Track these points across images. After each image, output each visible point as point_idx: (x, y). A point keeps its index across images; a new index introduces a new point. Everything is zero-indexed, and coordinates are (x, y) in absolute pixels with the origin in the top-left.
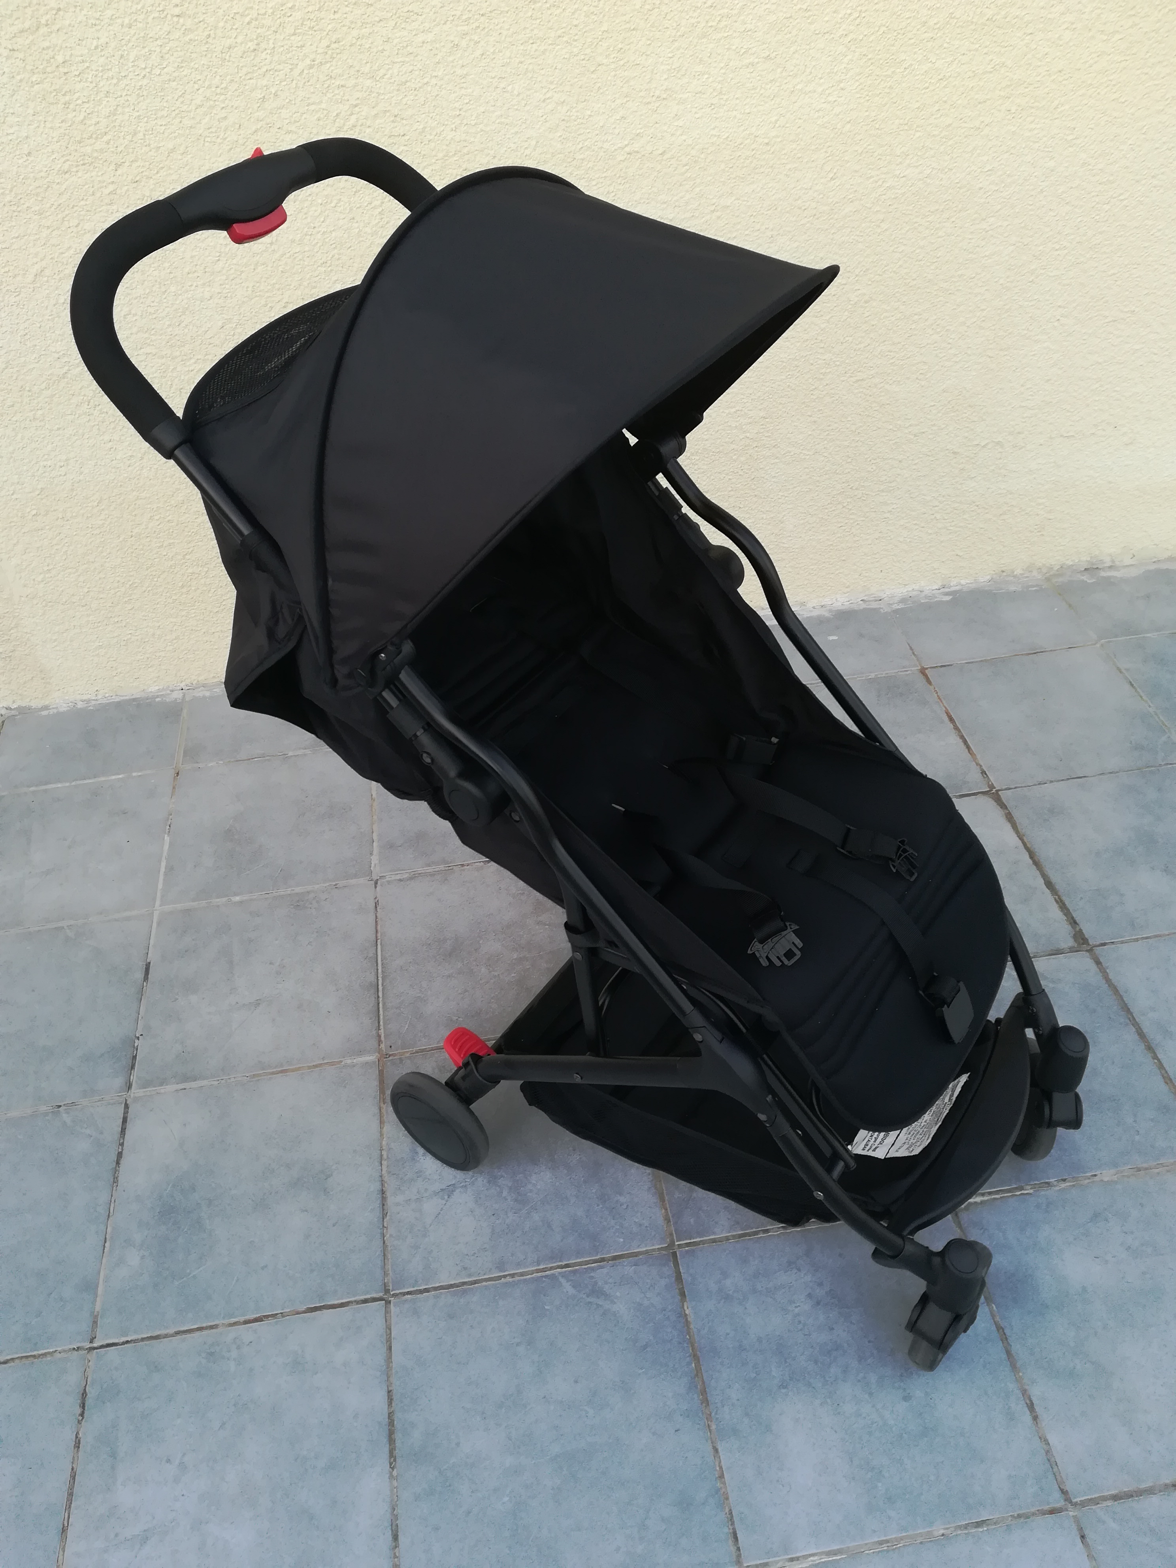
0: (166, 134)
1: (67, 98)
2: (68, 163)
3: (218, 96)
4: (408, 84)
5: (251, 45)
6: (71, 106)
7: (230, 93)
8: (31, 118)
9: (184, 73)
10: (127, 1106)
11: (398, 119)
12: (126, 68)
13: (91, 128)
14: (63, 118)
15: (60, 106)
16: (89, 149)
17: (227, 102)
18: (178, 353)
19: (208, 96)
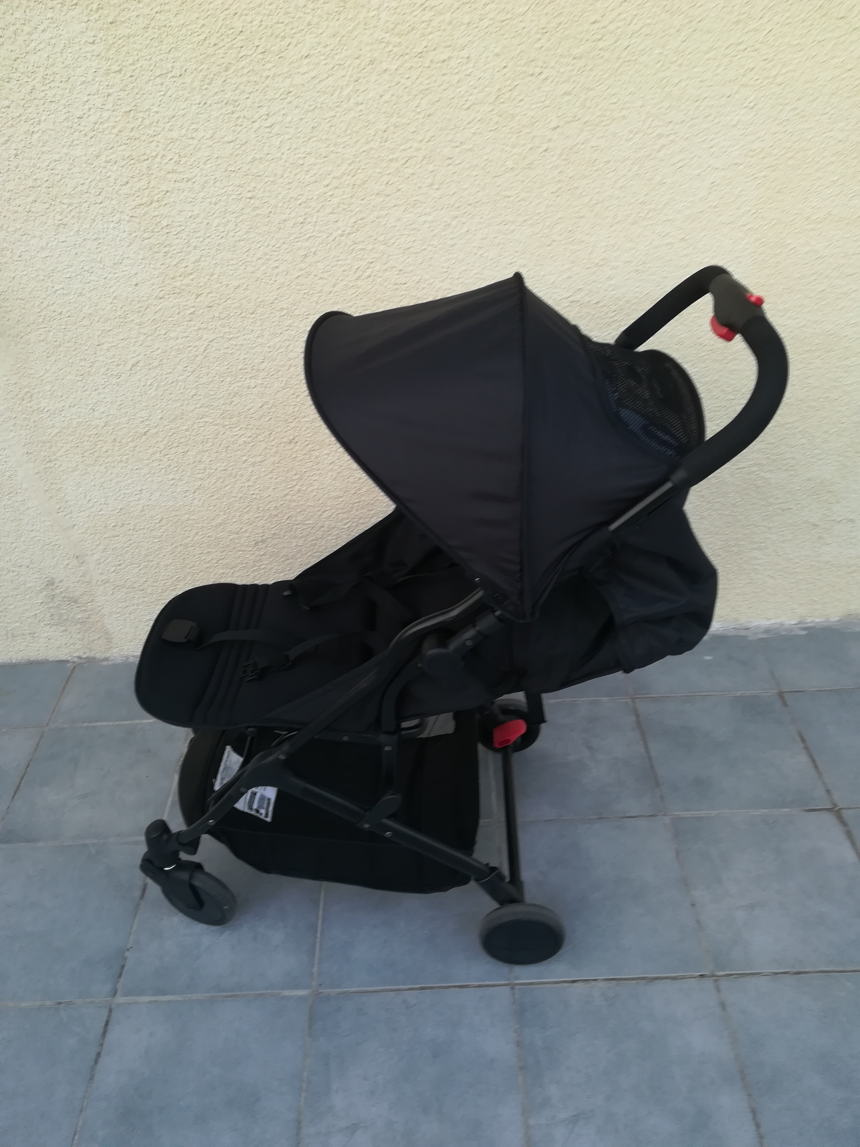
0: (234, 276)
1: (167, 249)
2: (163, 292)
3: (273, 252)
4: (411, 250)
5: (301, 220)
6: (169, 255)
7: (282, 251)
8: (141, 261)
9: (251, 236)
10: (110, 1011)
11: (402, 272)
12: (210, 231)
13: (182, 270)
14: (163, 262)
15: (162, 254)
16: (178, 284)
17: (279, 256)
18: (227, 423)
19: (266, 252)
